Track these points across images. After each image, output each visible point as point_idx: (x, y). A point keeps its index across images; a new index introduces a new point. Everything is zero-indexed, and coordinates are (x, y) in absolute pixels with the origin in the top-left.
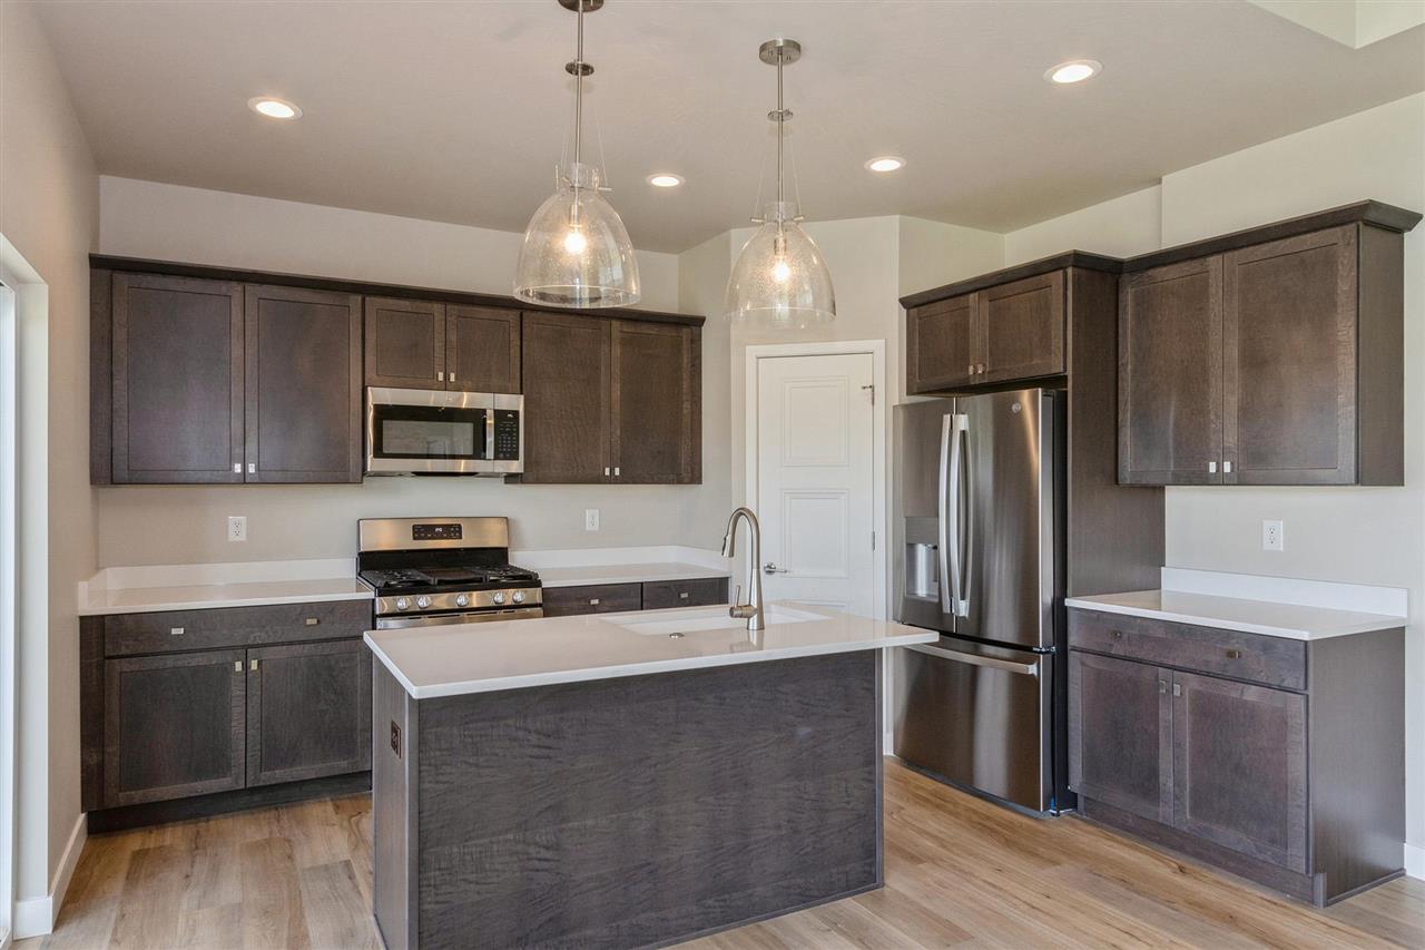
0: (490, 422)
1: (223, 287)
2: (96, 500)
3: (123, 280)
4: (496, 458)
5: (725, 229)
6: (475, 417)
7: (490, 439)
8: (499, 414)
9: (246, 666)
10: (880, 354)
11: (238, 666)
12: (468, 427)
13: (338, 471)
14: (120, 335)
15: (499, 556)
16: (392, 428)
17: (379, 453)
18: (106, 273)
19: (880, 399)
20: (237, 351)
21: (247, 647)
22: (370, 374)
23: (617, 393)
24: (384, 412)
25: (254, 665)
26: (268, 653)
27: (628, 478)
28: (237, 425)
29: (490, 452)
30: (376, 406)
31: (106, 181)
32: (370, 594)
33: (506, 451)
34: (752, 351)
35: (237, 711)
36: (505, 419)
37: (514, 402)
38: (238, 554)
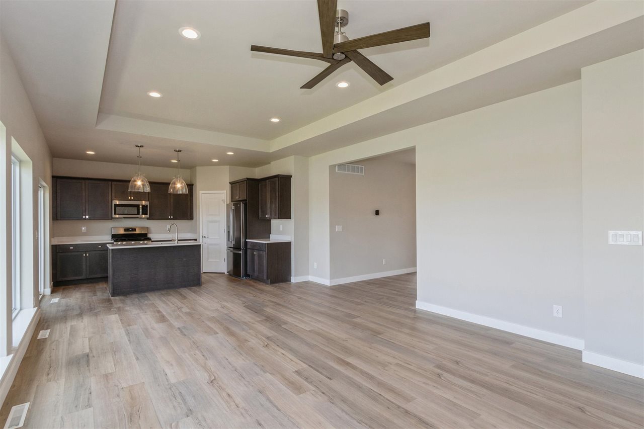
0: (141, 207)
1: (80, 181)
2: (53, 222)
3: (59, 180)
4: (142, 214)
5: (196, 167)
6: (138, 206)
7: (141, 210)
8: (143, 206)
9: (86, 255)
10: (226, 193)
11: (84, 255)
12: (136, 208)
13: (107, 217)
14: (59, 191)
15: (145, 235)
16: (118, 208)
17: (115, 214)
18: (55, 179)
19: (225, 202)
20: (84, 194)
21: (86, 251)
22: (113, 198)
23: (172, 201)
24: (116, 205)
25: (88, 255)
26: (90, 253)
27: (175, 218)
28: (84, 208)
29: (141, 213)
30: (115, 204)
31: (54, 159)
32: (113, 242)
33: (145, 212)
34: (201, 192)
35: (84, 263)
36: (144, 207)
37: (147, 203)
38: (85, 234)
